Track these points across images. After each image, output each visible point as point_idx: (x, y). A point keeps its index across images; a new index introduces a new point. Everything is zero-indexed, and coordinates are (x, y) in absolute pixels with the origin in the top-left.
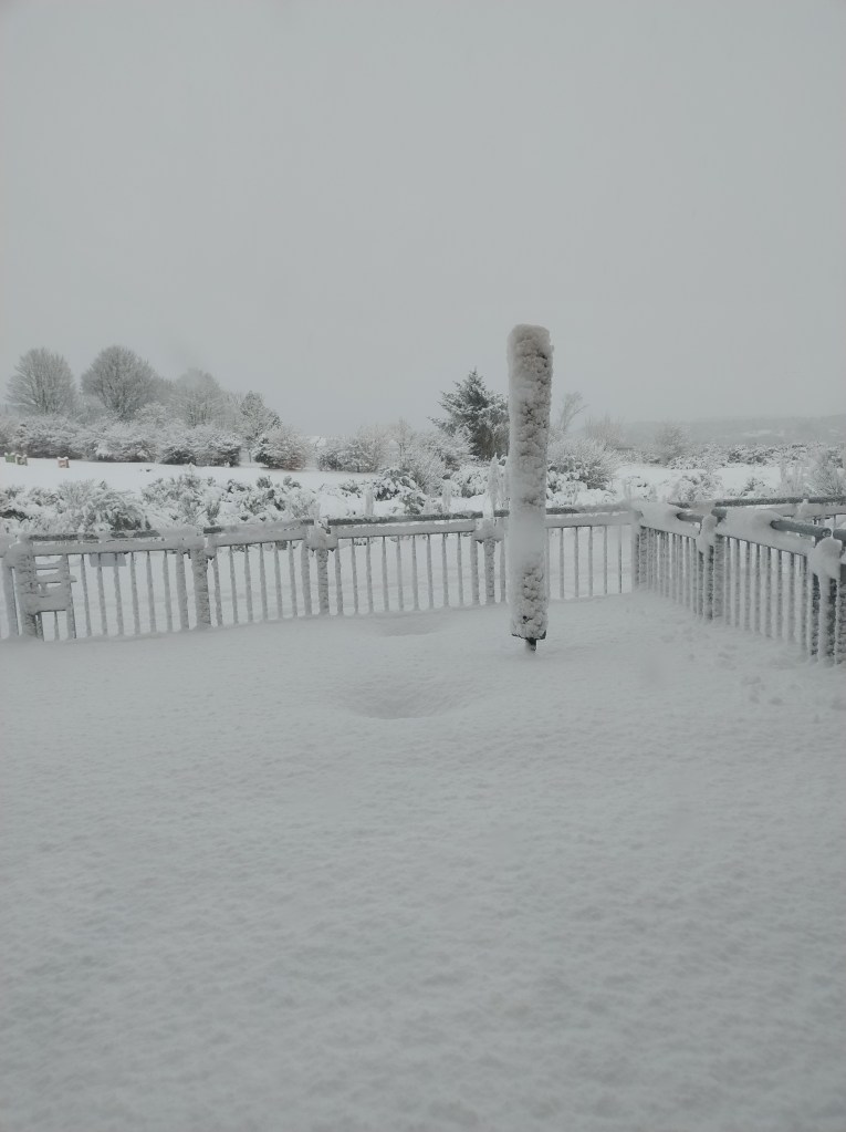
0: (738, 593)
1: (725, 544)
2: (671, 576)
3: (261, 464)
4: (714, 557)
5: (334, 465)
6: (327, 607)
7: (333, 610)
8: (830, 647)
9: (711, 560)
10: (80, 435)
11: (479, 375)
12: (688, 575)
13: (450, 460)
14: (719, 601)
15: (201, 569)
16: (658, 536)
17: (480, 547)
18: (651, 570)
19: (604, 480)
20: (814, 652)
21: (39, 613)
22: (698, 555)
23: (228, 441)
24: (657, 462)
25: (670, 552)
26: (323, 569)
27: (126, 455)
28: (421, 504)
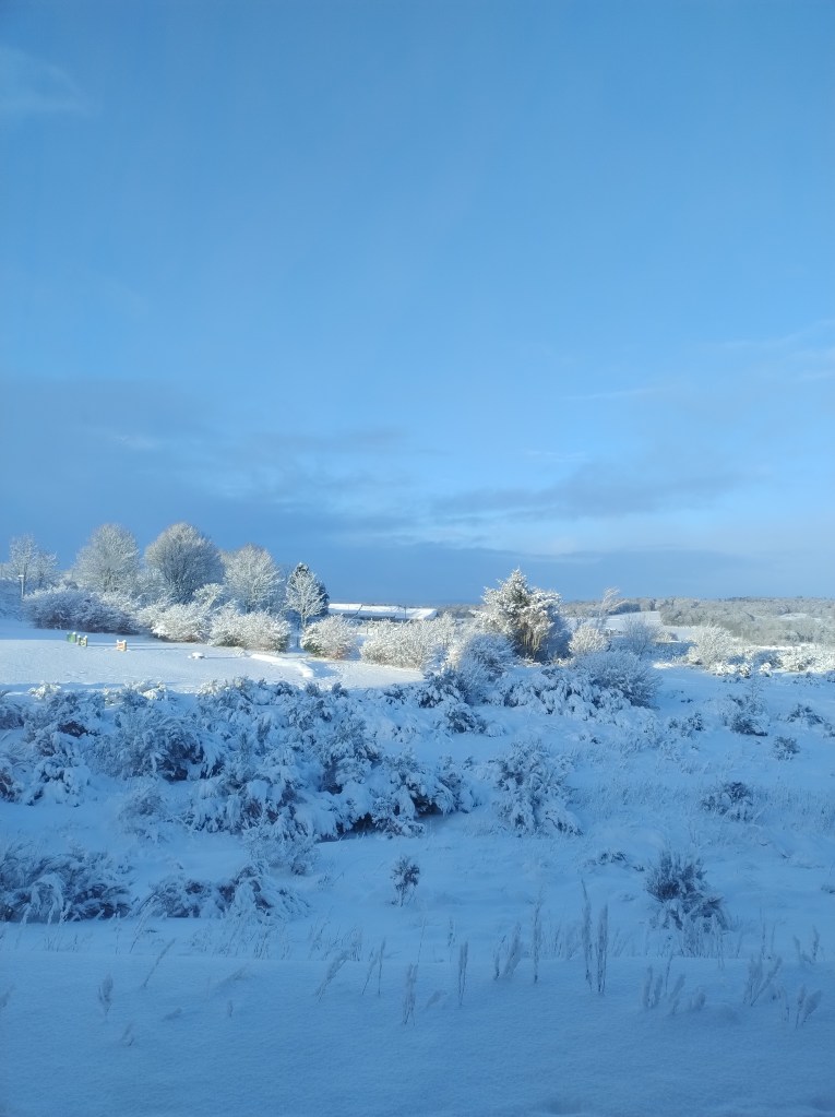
3: (308, 652)
5: (379, 658)
13: (492, 662)
19: (647, 697)
28: (466, 721)
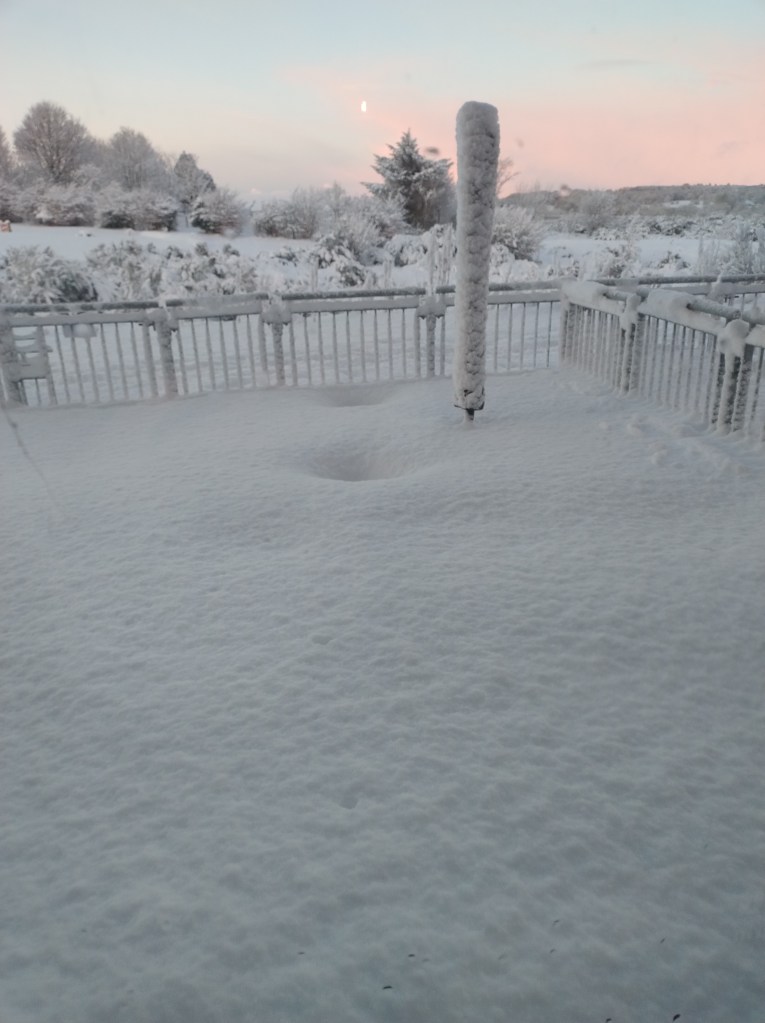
0: (653, 367)
1: (646, 322)
2: (594, 351)
3: (198, 229)
4: (636, 333)
5: (270, 230)
6: (283, 378)
7: (289, 381)
8: (728, 417)
9: (632, 337)
10: (20, 197)
11: (412, 137)
12: (610, 350)
13: (383, 227)
14: (636, 374)
15: (165, 341)
16: (586, 313)
17: (423, 323)
18: (576, 344)
19: (531, 250)
20: (714, 421)
21: (21, 381)
22: (621, 332)
23: (164, 205)
24: (582, 232)
25: (596, 328)
26: (278, 342)
27: (66, 219)
28: (357, 274)
